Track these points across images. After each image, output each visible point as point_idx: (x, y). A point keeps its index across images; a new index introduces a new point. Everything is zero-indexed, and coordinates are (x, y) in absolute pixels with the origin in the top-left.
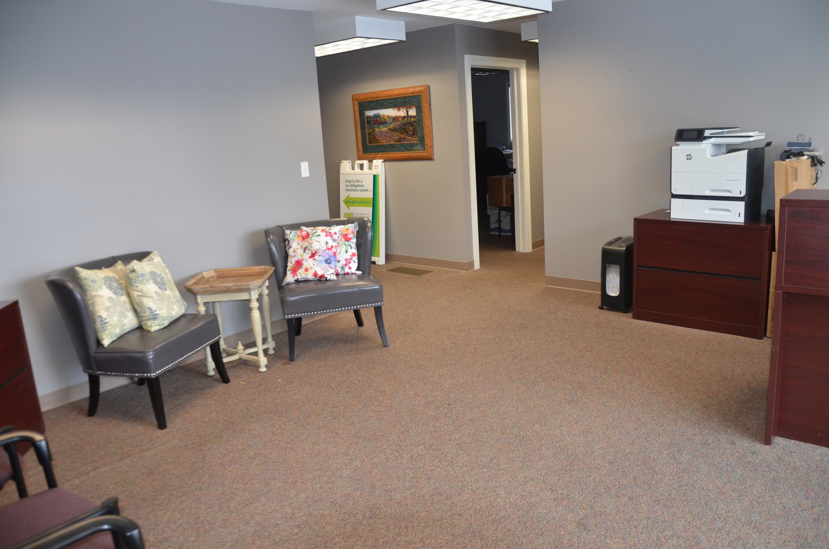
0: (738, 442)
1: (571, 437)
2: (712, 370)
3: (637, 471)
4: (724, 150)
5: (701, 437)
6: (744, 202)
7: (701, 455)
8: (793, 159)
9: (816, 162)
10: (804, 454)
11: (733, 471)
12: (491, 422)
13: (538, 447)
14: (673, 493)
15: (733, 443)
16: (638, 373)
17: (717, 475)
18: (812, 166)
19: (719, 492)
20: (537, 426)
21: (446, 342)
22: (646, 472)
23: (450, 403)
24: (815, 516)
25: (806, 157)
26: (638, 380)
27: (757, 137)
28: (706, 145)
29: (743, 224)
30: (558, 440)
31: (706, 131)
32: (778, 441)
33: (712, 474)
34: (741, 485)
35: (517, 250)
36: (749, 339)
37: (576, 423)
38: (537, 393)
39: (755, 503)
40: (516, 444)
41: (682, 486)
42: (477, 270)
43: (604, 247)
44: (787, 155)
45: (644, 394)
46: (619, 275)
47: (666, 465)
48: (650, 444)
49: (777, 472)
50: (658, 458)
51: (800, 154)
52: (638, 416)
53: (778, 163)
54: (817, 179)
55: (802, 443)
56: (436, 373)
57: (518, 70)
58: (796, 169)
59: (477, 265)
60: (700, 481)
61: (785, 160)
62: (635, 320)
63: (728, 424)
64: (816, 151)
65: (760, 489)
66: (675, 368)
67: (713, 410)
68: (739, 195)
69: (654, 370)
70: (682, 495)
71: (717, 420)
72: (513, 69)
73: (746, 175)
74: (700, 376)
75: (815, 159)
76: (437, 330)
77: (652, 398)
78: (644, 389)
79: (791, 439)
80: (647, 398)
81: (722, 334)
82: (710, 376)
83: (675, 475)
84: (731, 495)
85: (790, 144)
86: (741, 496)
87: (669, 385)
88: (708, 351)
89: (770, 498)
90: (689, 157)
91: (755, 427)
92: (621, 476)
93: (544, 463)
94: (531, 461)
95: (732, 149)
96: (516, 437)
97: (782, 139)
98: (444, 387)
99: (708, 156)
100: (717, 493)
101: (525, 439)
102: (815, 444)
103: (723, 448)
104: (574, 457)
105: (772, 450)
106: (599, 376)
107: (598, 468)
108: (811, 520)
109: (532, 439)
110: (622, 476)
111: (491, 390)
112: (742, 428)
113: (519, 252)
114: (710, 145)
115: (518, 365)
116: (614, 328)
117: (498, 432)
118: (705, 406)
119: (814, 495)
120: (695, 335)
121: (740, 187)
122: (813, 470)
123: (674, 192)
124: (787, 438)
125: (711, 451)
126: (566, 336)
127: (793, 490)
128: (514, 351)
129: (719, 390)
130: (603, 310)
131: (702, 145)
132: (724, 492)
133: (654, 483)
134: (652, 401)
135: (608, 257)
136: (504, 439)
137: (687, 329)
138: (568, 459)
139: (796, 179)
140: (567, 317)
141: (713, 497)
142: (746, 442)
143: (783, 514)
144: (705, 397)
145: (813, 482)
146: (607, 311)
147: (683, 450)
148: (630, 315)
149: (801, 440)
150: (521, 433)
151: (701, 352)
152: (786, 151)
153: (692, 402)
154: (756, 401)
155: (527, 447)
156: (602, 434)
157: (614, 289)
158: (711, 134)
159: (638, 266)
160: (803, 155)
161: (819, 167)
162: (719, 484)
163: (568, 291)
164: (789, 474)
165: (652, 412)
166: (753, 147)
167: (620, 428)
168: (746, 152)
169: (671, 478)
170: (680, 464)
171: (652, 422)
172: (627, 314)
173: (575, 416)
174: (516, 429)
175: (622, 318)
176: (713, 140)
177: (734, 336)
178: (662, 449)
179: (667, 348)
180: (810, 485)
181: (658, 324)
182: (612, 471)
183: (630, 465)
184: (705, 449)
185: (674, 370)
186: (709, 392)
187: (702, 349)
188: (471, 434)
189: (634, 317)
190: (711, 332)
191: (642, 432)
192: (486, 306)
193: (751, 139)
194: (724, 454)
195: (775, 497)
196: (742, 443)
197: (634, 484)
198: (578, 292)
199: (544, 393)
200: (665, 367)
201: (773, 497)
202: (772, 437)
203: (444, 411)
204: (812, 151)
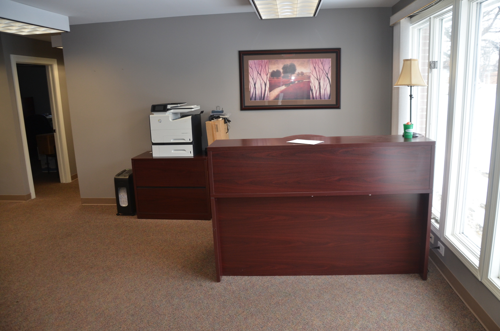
0: (203, 284)
1: (106, 304)
2: (186, 243)
3: (149, 317)
4: (179, 116)
5: (183, 286)
6: (192, 145)
7: (184, 297)
8: (215, 120)
9: (226, 121)
10: (237, 283)
11: (203, 302)
12: (51, 307)
13: (85, 317)
14: (171, 325)
15: (201, 285)
16: (143, 253)
17: (194, 307)
18: (225, 123)
19: (196, 317)
20: (83, 302)
21: (13, 255)
22: (154, 315)
23: (18, 301)
24: (245, 316)
25: (221, 119)
26: (144, 258)
27: (196, 108)
28: (169, 114)
29: (193, 157)
30: (98, 308)
31: (168, 105)
32: (224, 278)
33: (192, 307)
34: (207, 309)
35: (61, 181)
36: (204, 221)
37: (108, 294)
38: (81, 279)
39: (215, 318)
40: (70, 318)
41: (175, 319)
42: (33, 199)
43: (115, 177)
44: (212, 118)
45: (148, 266)
46: (126, 193)
47: (165, 308)
48: (155, 298)
49: (225, 297)
50: (160, 305)
51: (219, 117)
52: (146, 281)
53: (207, 123)
54: (228, 130)
55: (235, 276)
56: (6, 281)
57: (51, 65)
58: (217, 125)
59: (33, 196)
60: (185, 313)
61: (211, 121)
62: (139, 220)
63: (197, 275)
64: (226, 115)
65: (217, 309)
66: (165, 246)
67: (189, 268)
68: (189, 141)
69: (153, 249)
70: (177, 324)
71: (191, 273)
72: (48, 65)
73: (191, 130)
74: (179, 248)
75: (226, 119)
76: (5, 248)
77: (153, 268)
78: (148, 263)
79: (230, 276)
80: (150, 268)
81: (189, 221)
82: (185, 248)
83: (171, 313)
84: (203, 317)
85: (213, 112)
86: (208, 316)
87: (162, 257)
88: (182, 232)
89: (223, 313)
90: (160, 121)
91: (211, 273)
92: (139, 322)
93: (90, 327)
94: (81, 328)
95: (183, 116)
96: (69, 314)
97: (209, 109)
98: (13, 290)
99: (170, 120)
100: (195, 318)
101: (76, 314)
102: (241, 276)
103: (196, 290)
104: (109, 317)
105: (221, 285)
106: (120, 260)
107: (125, 321)
108: (243, 319)
109: (80, 312)
110: (141, 322)
111: (48, 284)
112: (204, 275)
113: (63, 183)
114: (171, 114)
115: (67, 262)
116: (127, 227)
117: (56, 313)
118: (184, 267)
119: (243, 305)
120: (175, 224)
121: (189, 137)
122: (242, 290)
123: (153, 142)
124: (228, 275)
125: (189, 293)
126: (97, 237)
127: (234, 305)
128: (63, 253)
129: (190, 255)
130: (120, 216)
131: (167, 114)
132: (199, 316)
133: (159, 321)
134: (153, 269)
135: (119, 184)
136: (61, 317)
137: (170, 220)
138: (106, 320)
139: (217, 131)
140: (97, 224)
141: (193, 321)
142: (207, 283)
143: (230, 320)
144: (183, 260)
145: (243, 297)
146: (122, 216)
147: (174, 296)
148: (136, 216)
149: (234, 275)
150: (73, 310)
151: (179, 234)
152: (211, 116)
153: (176, 266)
154: (210, 257)
155: (77, 319)
156: (125, 298)
157: (124, 202)
158: (171, 107)
159: (137, 187)
160: (220, 118)
161: (228, 123)
162: (196, 312)
163: (97, 206)
164: (231, 296)
165: (154, 276)
166: (194, 114)
167: (136, 291)
168: (190, 117)
169: (169, 315)
170: (173, 305)
171: (154, 283)
172: (134, 216)
173: (107, 290)
174: (69, 307)
175: (131, 219)
176: (172, 111)
177: (196, 220)
178: (162, 299)
179: (159, 234)
180: (241, 300)
181: (153, 220)
182: (134, 320)
183: (144, 314)
184: (186, 293)
185: (164, 248)
186: (185, 257)
187: (179, 231)
188: (36, 319)
189: (139, 218)
190: (183, 220)
191: (149, 291)
192: (41, 224)
193: (193, 110)
194: (196, 293)
195: (225, 311)
196: (206, 284)
197: (148, 325)
198: (103, 206)
199: (86, 278)
200: (159, 247)
201: (224, 312)
202: (220, 277)
203: (14, 308)
204: (224, 115)
